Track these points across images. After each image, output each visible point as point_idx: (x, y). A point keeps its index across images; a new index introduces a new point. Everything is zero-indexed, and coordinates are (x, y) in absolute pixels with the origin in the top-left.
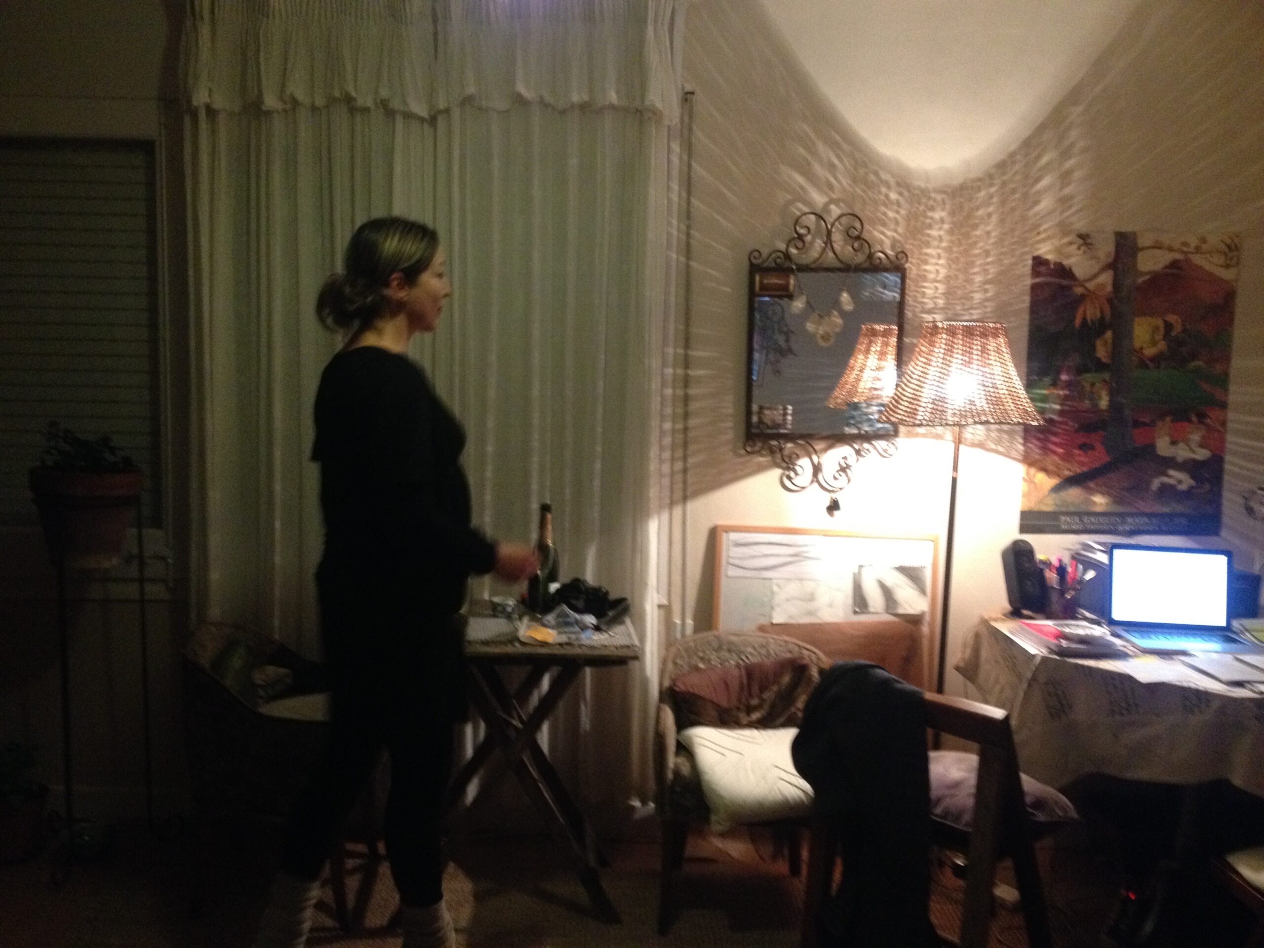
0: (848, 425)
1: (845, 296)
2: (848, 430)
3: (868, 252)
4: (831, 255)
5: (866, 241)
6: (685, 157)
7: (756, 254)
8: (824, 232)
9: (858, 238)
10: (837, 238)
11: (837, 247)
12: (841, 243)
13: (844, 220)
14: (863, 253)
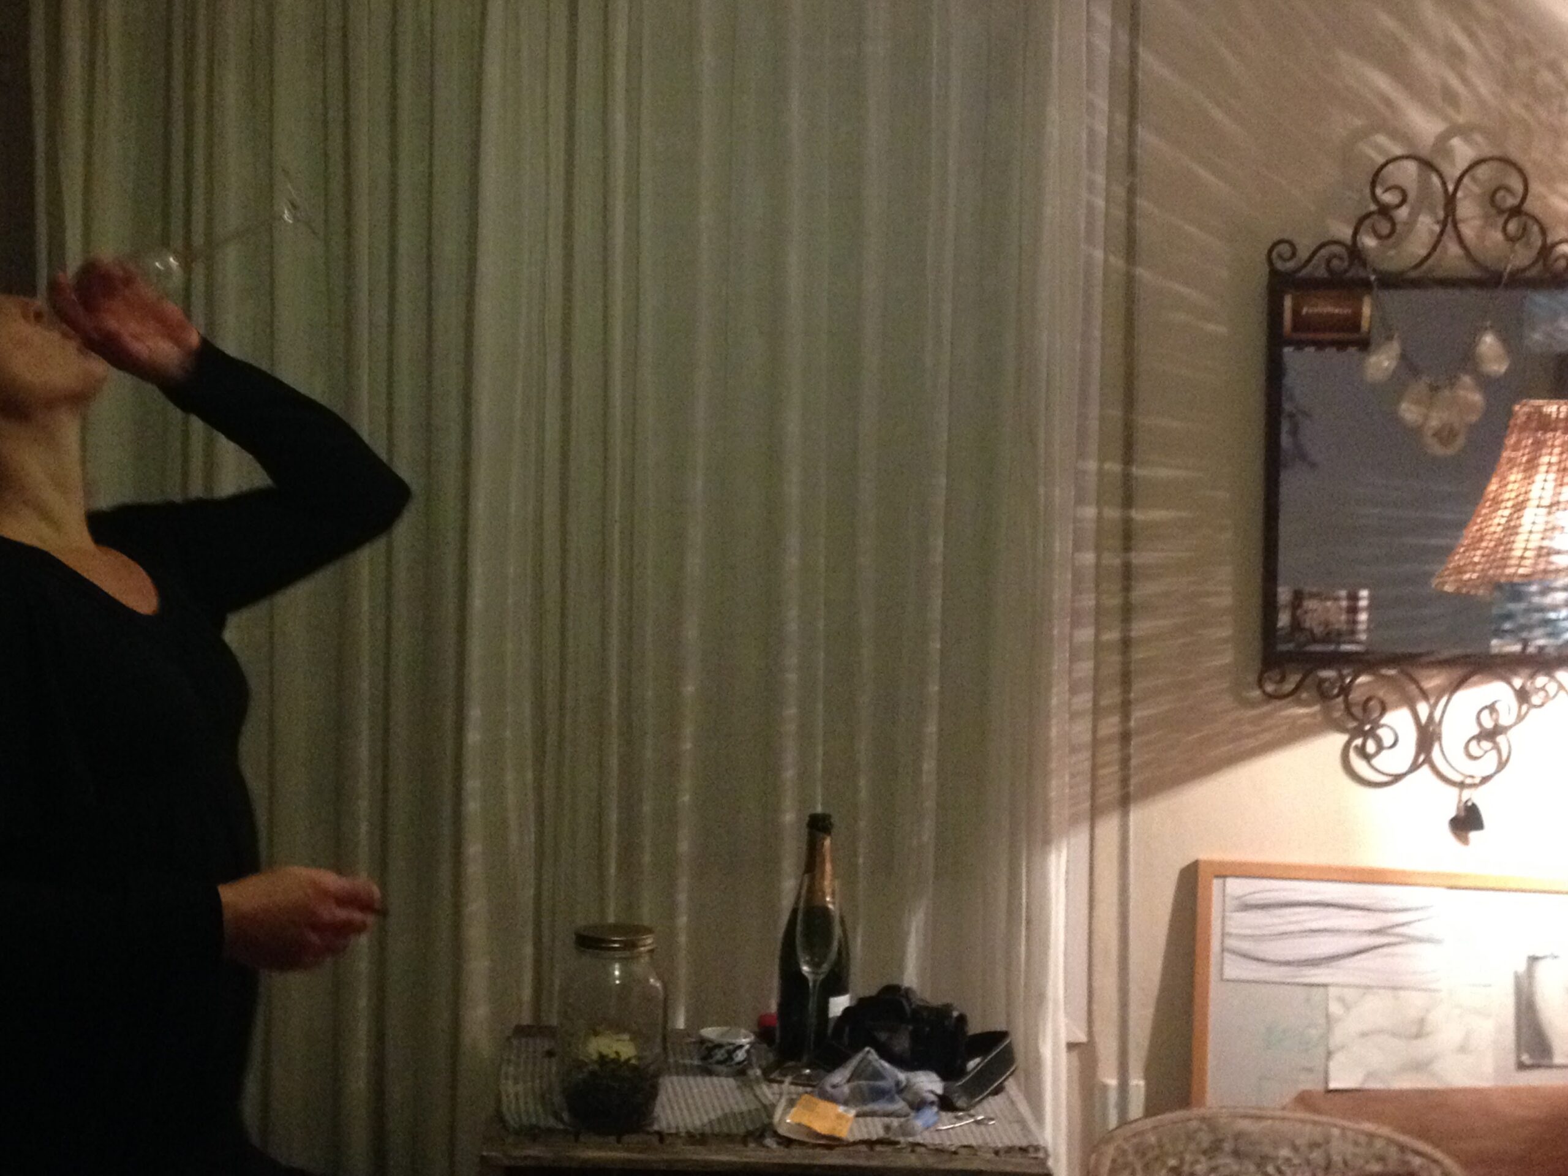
0: (1499, 633)
1: (1489, 342)
2: (1497, 645)
3: (1539, 243)
4: (1454, 249)
5: (1537, 220)
6: (1124, 38)
7: (1285, 249)
8: (1440, 199)
9: (1517, 211)
10: (1468, 209)
11: (1468, 231)
12: (1477, 223)
13: (1482, 172)
14: (1528, 245)
